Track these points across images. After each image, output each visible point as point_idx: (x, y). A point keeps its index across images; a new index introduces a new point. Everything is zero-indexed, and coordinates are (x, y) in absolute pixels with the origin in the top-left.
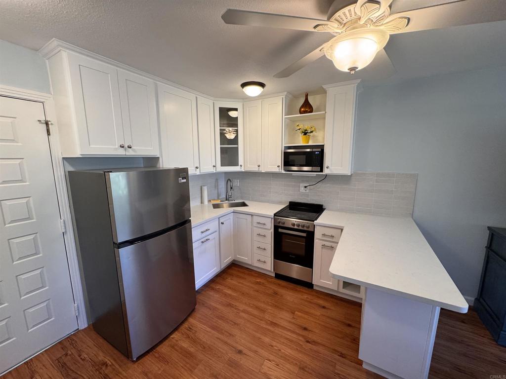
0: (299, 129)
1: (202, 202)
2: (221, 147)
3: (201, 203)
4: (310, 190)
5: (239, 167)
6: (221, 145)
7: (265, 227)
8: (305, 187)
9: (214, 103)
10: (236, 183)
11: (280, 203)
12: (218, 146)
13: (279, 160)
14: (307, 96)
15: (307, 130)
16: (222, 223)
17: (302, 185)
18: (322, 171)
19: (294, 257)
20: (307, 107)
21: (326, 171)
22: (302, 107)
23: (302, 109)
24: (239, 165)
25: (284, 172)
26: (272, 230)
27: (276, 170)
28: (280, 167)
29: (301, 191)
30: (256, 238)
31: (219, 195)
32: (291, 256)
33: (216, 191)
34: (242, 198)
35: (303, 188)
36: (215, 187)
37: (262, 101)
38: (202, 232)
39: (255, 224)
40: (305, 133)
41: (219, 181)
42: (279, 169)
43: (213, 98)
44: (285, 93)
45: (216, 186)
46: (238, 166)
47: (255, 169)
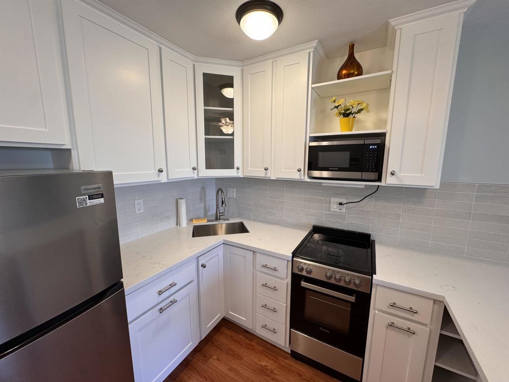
0: (337, 107)
1: (178, 223)
2: (205, 138)
3: (177, 225)
4: (348, 209)
5: (235, 170)
6: (206, 135)
7: (276, 273)
8: (341, 204)
9: (194, 65)
10: (232, 193)
11: (298, 226)
12: (202, 137)
13: (301, 159)
14: (352, 47)
15: (349, 109)
16: (204, 266)
17: (335, 200)
18: (379, 179)
19: (329, 332)
20: (352, 67)
21: (388, 180)
22: (344, 67)
23: (344, 72)
24: (236, 166)
25: (309, 180)
26: (289, 280)
27: (296, 176)
28: (302, 172)
29: (332, 210)
30: (261, 290)
31: (206, 211)
32: (321, 328)
33: (203, 205)
34: (240, 216)
35: (335, 206)
36: (201, 199)
37: (273, 62)
38: (160, 293)
39: (258, 267)
40: (346, 114)
41: (206, 190)
42: (300, 174)
43: (192, 57)
44: (314, 44)
45: (203, 198)
46: (234, 168)
47: (260, 173)
